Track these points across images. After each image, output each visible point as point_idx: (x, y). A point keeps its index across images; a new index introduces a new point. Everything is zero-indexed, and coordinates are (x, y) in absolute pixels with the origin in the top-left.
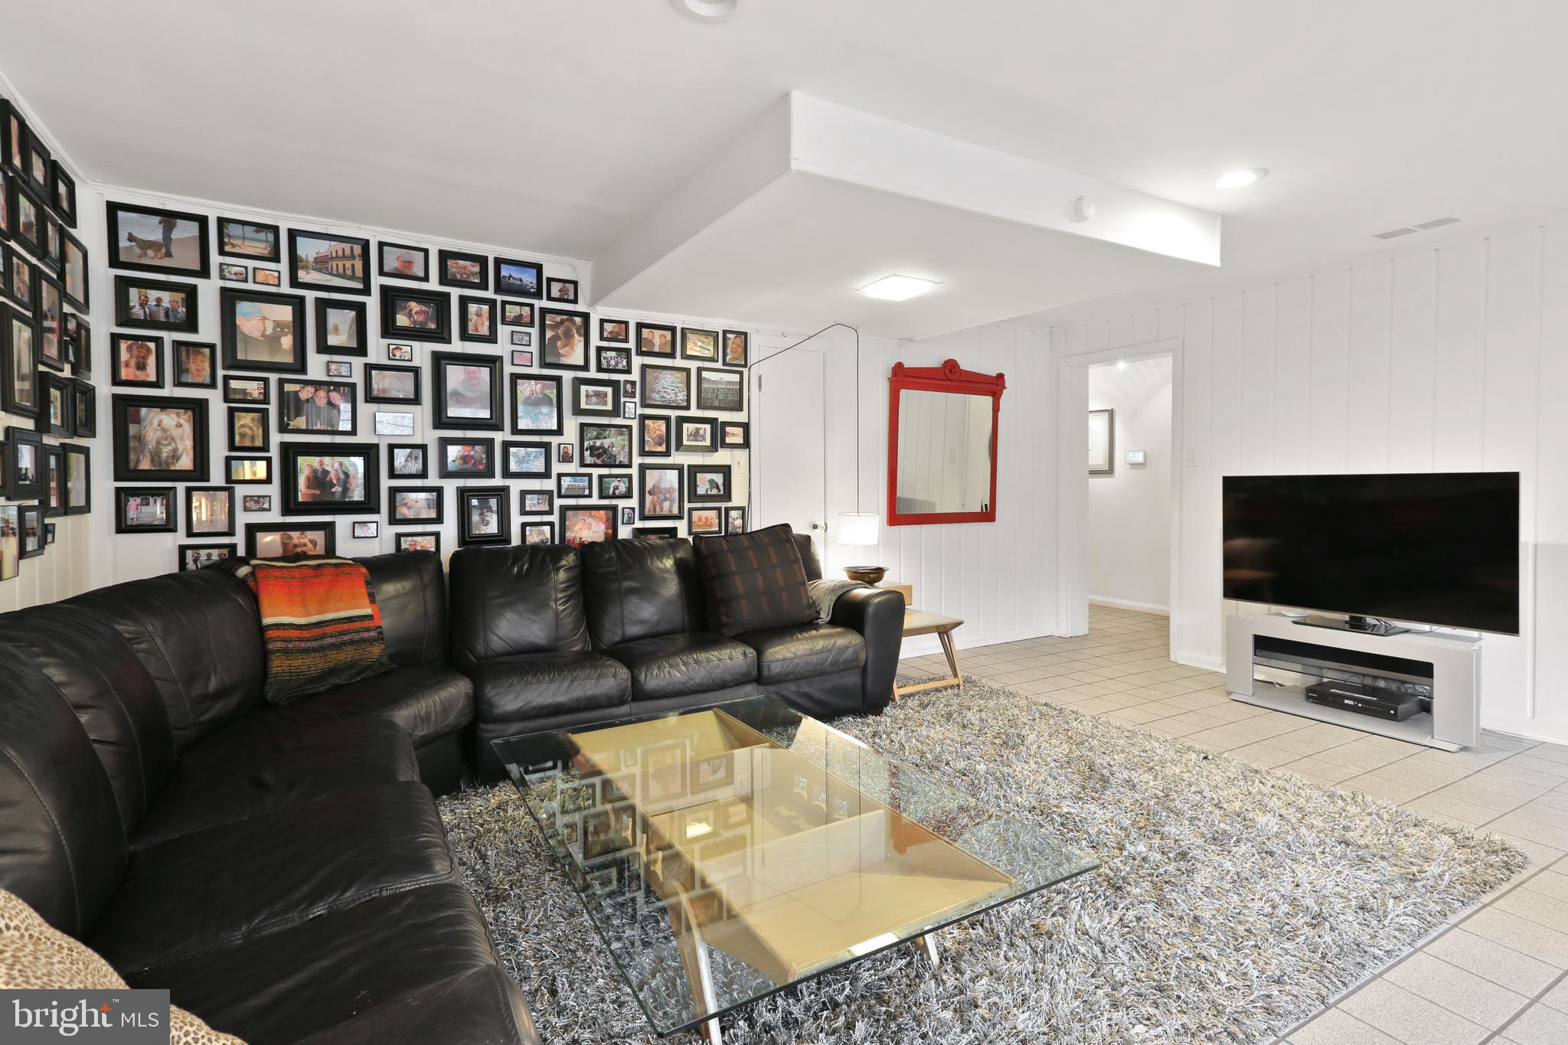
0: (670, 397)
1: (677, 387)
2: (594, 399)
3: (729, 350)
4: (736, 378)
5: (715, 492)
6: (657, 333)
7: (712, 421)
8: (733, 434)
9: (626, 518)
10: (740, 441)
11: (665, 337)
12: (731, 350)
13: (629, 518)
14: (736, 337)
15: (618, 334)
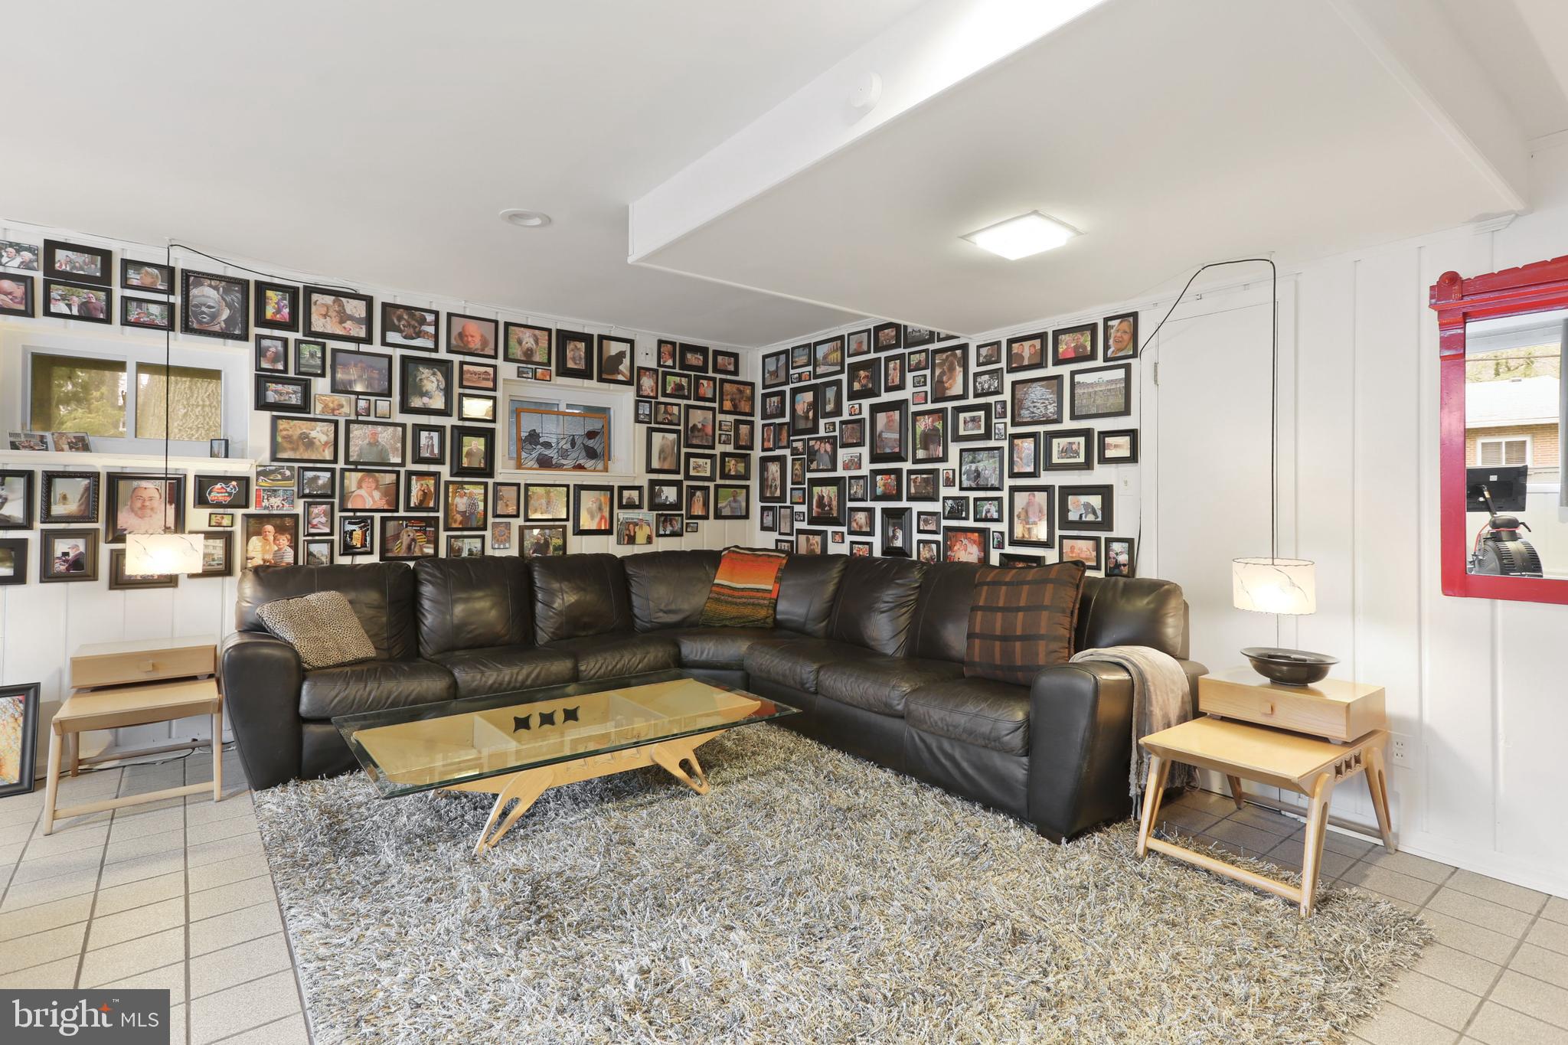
0: (1039, 412)
1: (1047, 399)
2: (970, 425)
3: (1111, 342)
4: (1120, 374)
5: (1090, 518)
6: (1027, 344)
7: (1087, 433)
8: (1116, 446)
9: (995, 542)
10: (1126, 453)
11: (1035, 347)
12: (1115, 341)
13: (999, 542)
14: (1121, 322)
15: (991, 356)
